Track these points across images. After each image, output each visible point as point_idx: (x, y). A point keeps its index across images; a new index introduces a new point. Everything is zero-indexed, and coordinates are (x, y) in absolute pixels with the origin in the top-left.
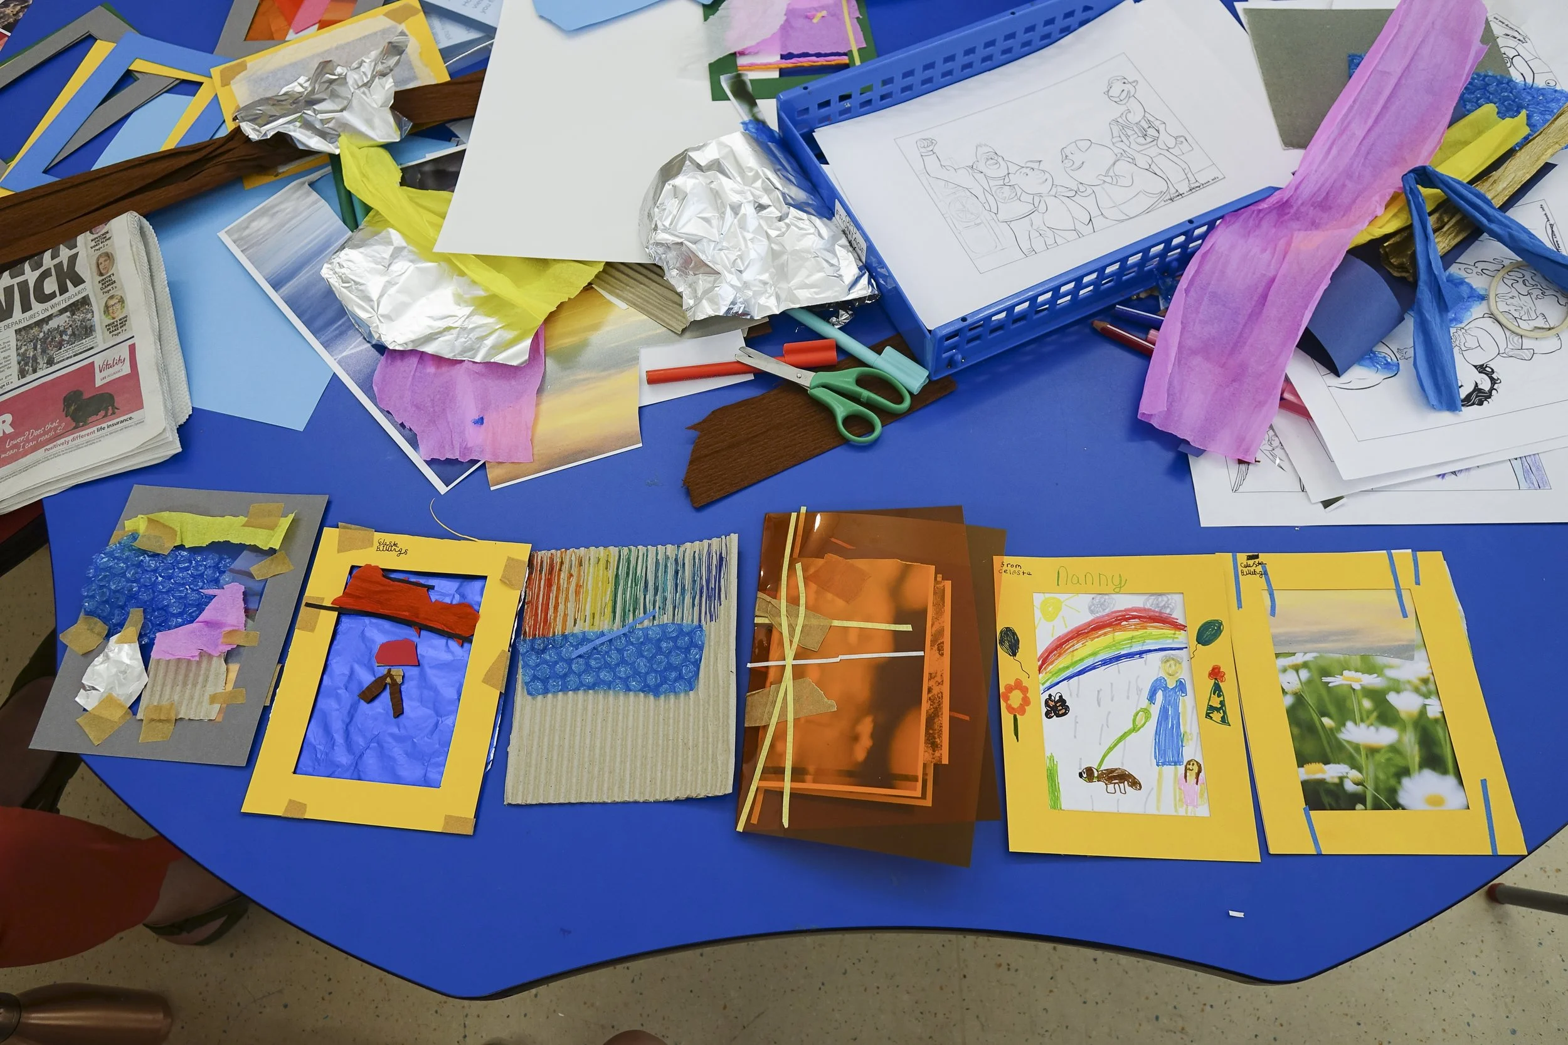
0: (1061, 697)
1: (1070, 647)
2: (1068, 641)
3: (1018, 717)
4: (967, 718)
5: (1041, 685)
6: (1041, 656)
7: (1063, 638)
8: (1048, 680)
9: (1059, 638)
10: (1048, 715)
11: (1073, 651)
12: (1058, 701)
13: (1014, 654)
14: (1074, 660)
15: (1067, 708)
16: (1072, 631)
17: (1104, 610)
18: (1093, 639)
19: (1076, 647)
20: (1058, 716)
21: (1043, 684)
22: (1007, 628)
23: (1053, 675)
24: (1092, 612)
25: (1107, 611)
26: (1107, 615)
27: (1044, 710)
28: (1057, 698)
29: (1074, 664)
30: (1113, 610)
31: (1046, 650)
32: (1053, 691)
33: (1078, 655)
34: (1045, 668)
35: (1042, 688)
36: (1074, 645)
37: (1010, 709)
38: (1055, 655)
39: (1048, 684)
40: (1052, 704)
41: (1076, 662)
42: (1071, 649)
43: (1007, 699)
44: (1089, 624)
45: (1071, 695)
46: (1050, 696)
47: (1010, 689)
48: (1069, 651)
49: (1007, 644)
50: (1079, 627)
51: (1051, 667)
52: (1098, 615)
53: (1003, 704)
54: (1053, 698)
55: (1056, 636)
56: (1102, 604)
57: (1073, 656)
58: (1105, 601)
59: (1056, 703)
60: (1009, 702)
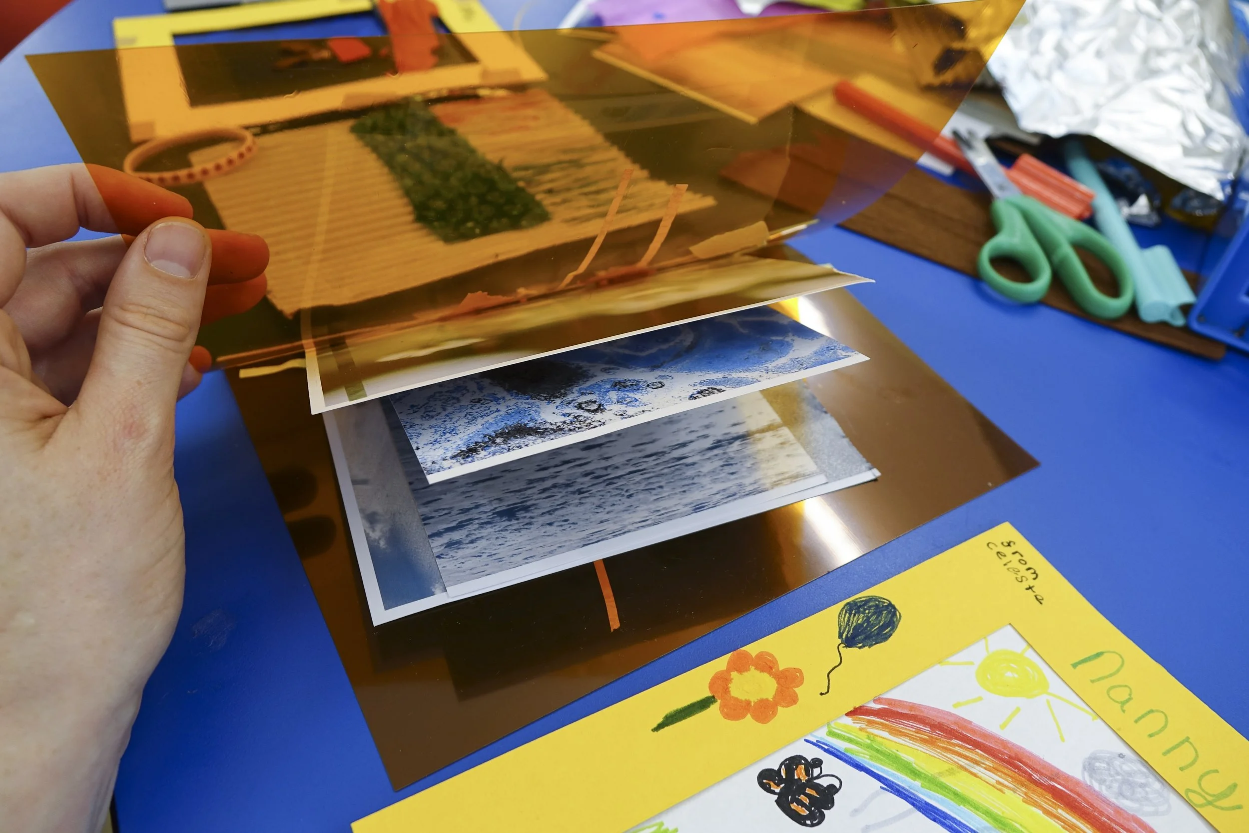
0: (832, 790)
1: (966, 758)
2: (977, 745)
3: (715, 708)
4: (615, 623)
5: (825, 730)
6: (890, 702)
7: (973, 731)
8: (850, 740)
9: (964, 723)
10: (766, 778)
11: (962, 767)
12: (817, 787)
13: (850, 642)
14: (945, 780)
15: (816, 818)
16: (1004, 743)
17: (1121, 794)
18: (1028, 800)
19: (977, 769)
20: (783, 804)
21: (831, 733)
22: (890, 604)
23: (869, 747)
24: (1090, 766)
25: (1126, 804)
26: (1118, 810)
27: (774, 763)
28: (824, 782)
29: (933, 782)
30: (1145, 819)
31: (913, 706)
32: (831, 765)
33: (960, 782)
34: (870, 723)
35: (821, 735)
36: (977, 763)
37: (721, 682)
38: (918, 731)
39: (841, 745)
40: (800, 774)
41: (944, 788)
42: (963, 762)
43: (740, 666)
44: (1056, 775)
45: (856, 811)
46: (818, 763)
47: (766, 664)
48: (956, 758)
49: (860, 619)
50: (1031, 756)
51: (886, 734)
52: (1096, 786)
53: (720, 664)
54: (816, 771)
55: (963, 713)
56: (1131, 785)
57: (950, 772)
58: (1143, 786)
59: (810, 783)
60: (734, 674)
